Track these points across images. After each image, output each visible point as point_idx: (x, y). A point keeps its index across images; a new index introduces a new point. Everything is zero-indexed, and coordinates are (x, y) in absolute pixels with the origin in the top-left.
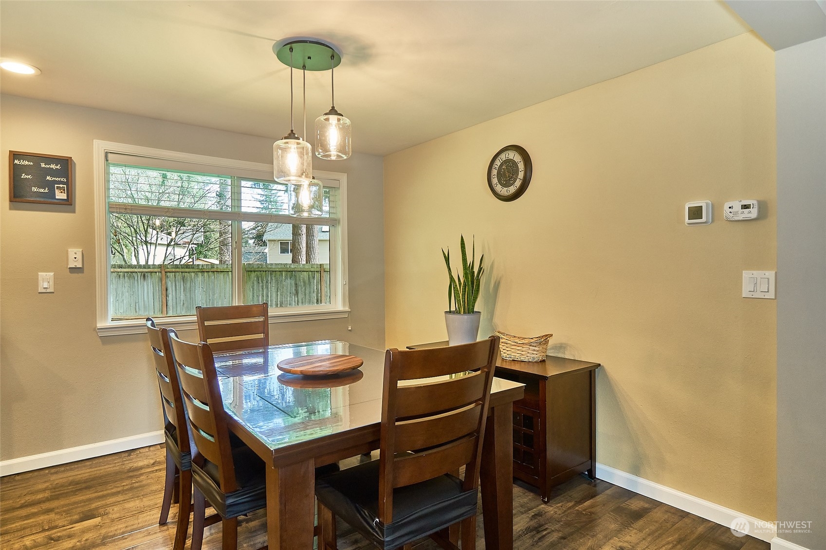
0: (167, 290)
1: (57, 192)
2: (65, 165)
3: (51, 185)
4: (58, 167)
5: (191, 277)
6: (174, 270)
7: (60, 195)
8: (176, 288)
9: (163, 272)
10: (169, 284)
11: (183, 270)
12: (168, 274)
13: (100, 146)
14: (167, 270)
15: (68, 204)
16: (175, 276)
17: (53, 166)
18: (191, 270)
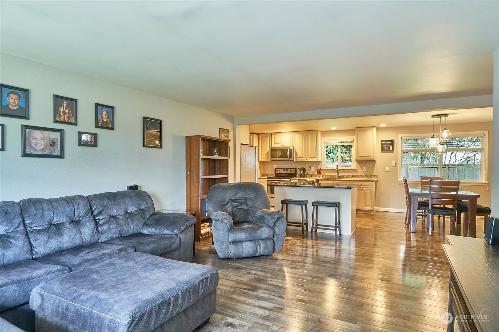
0: (449, 177)
1: (390, 148)
2: (392, 141)
3: (389, 147)
4: (391, 142)
5: (462, 171)
6: (453, 167)
7: (391, 149)
8: (454, 176)
9: (447, 168)
10: (450, 174)
11: (458, 167)
12: (450, 169)
13: (400, 135)
14: (449, 167)
15: (393, 150)
16: (453, 170)
17: (390, 142)
18: (463, 167)
